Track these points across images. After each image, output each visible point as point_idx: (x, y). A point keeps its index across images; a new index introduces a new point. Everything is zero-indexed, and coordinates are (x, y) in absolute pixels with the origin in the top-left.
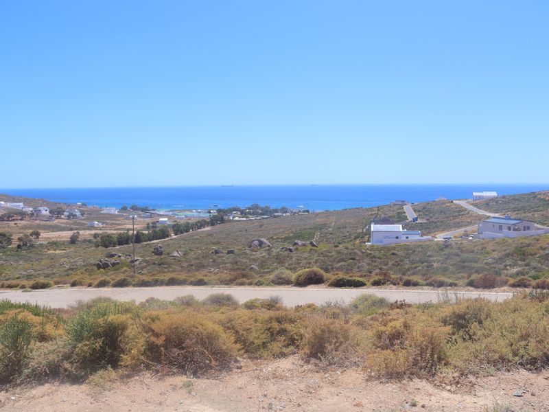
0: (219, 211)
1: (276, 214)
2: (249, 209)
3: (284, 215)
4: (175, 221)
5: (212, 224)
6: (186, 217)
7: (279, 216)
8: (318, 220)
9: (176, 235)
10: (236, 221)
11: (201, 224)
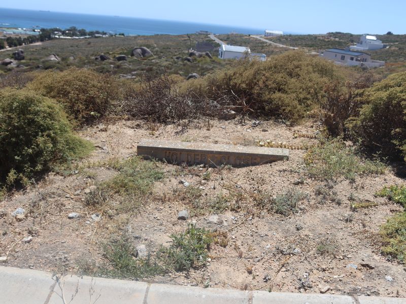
0: (43, 30)
1: (97, 35)
2: (69, 30)
3: (104, 36)
4: (5, 36)
5: (42, 41)
6: (14, 33)
7: (99, 37)
8: (139, 41)
9: (10, 47)
10: (62, 39)
11: (31, 39)
